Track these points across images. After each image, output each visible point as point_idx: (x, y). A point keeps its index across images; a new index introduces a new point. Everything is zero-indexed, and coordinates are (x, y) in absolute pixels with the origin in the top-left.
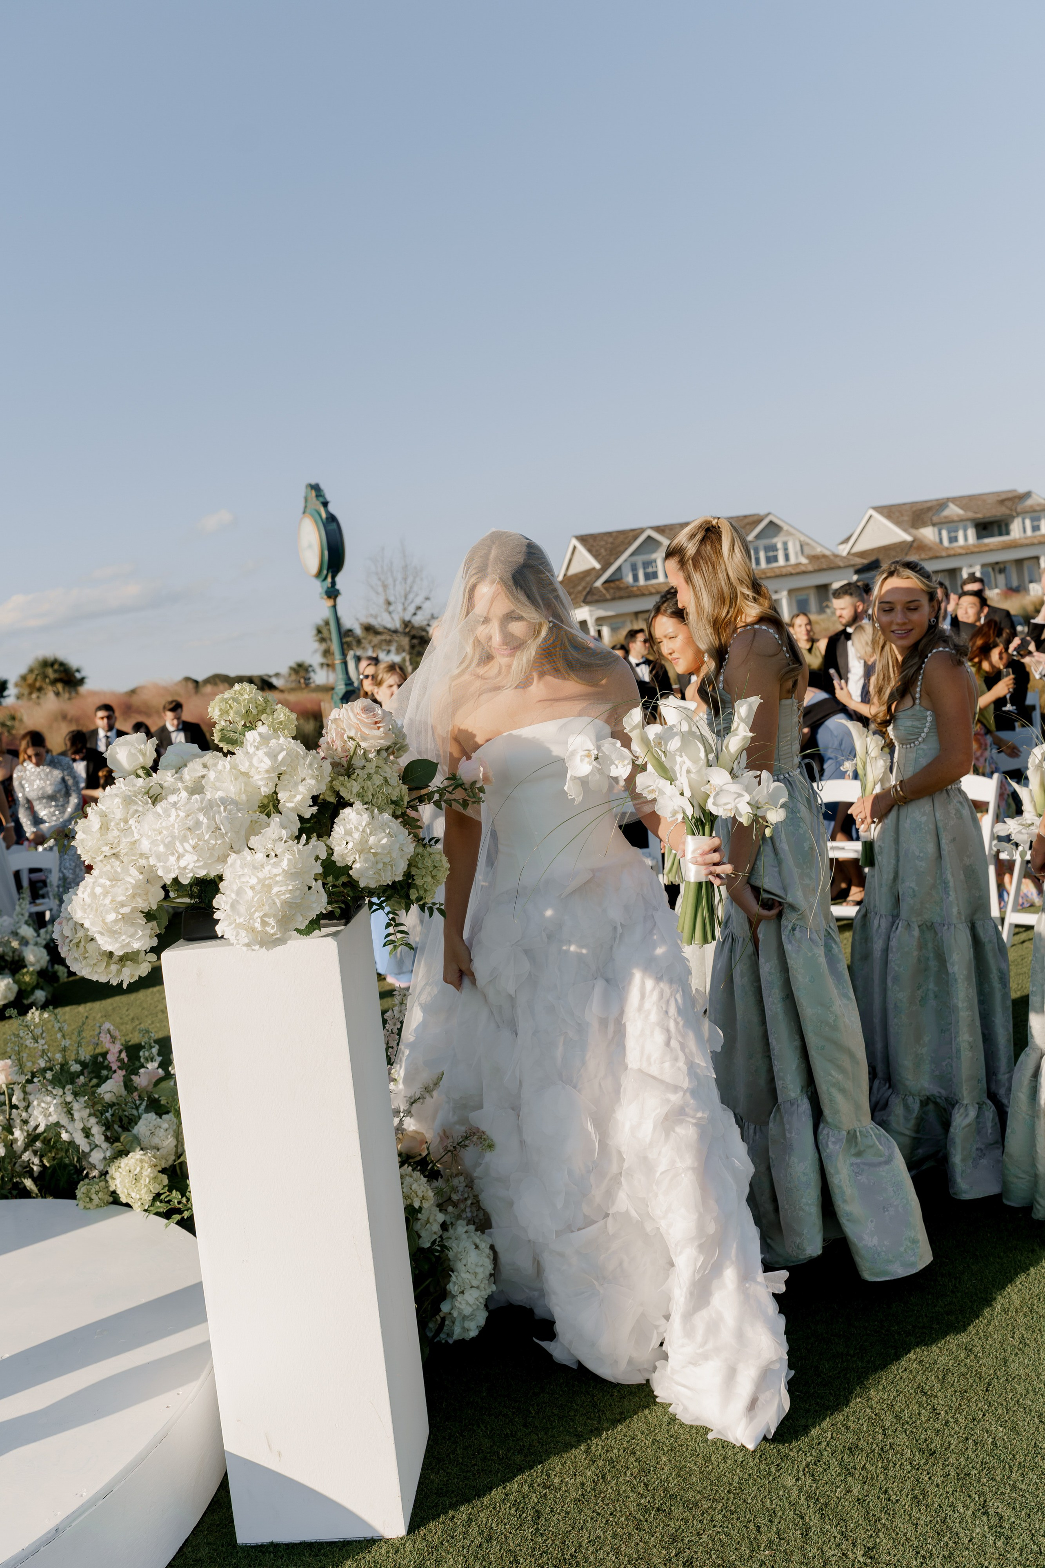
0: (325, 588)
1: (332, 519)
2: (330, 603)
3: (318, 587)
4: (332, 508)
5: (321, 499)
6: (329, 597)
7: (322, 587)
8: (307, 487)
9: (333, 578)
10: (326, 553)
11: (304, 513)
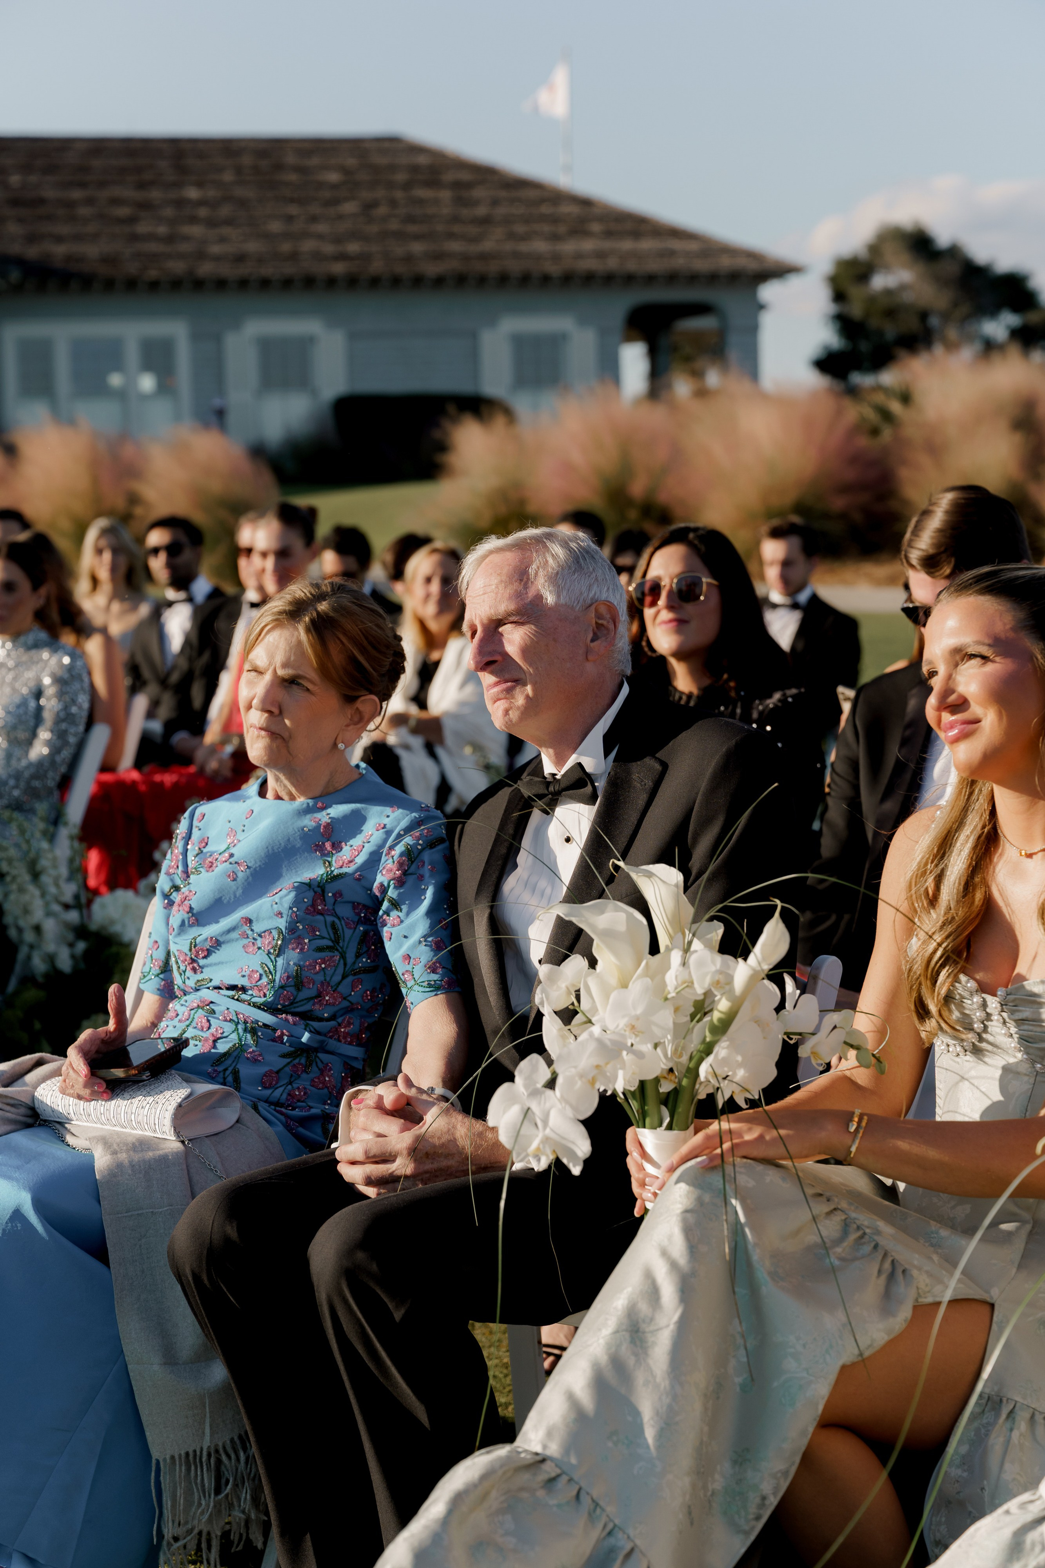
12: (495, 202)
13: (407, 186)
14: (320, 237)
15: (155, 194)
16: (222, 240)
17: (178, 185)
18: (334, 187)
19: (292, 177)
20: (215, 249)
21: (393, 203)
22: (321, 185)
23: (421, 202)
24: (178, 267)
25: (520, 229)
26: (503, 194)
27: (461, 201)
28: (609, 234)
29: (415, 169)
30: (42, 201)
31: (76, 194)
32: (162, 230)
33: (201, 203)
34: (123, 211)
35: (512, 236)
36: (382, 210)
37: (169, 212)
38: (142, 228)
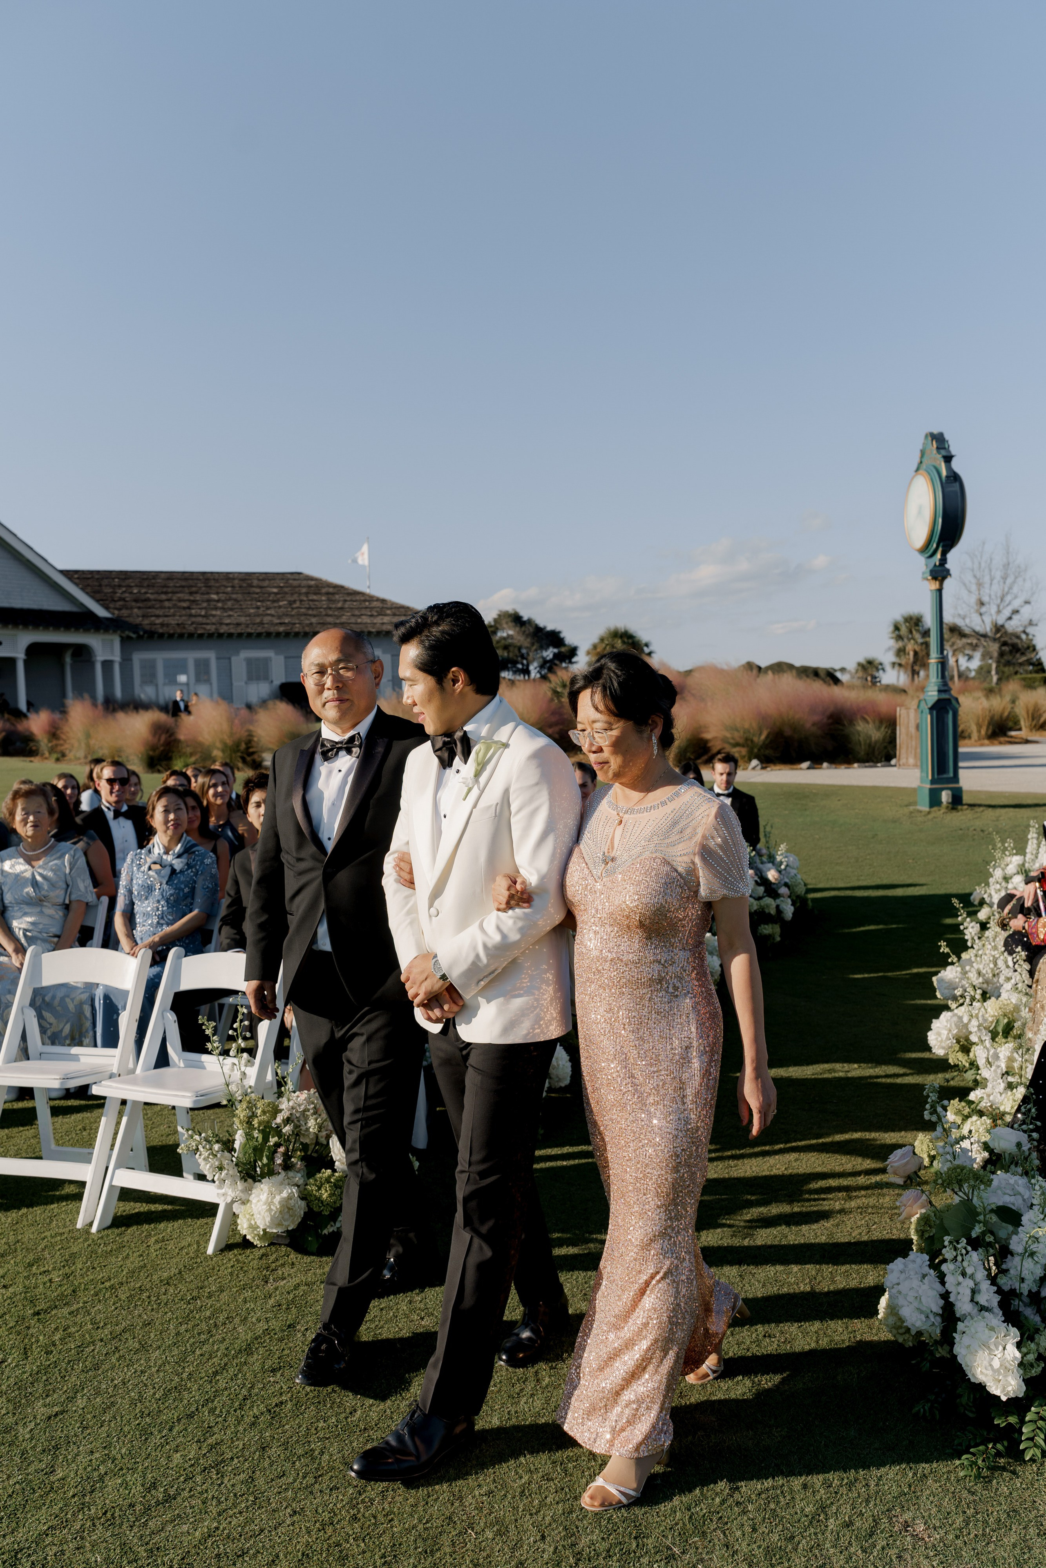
0: (931, 566)
1: (954, 478)
2: (935, 585)
3: (921, 565)
4: (955, 465)
5: (943, 453)
6: (935, 578)
7: (927, 565)
8: (926, 436)
9: (944, 554)
10: (940, 520)
11: (917, 470)
12: (345, 601)
13: (307, 594)
14: (273, 616)
15: (198, 597)
16: (230, 616)
17: (208, 593)
18: (276, 594)
19: (258, 590)
20: (228, 621)
21: (301, 601)
22: (270, 594)
23: (313, 600)
24: (211, 628)
25: (357, 613)
26: (348, 598)
27: (329, 600)
28: (394, 615)
29: (310, 587)
30: (148, 600)
31: (164, 597)
32: (203, 613)
33: (218, 601)
34: (185, 605)
35: (353, 615)
36: (298, 604)
37: (205, 605)
38: (193, 611)
